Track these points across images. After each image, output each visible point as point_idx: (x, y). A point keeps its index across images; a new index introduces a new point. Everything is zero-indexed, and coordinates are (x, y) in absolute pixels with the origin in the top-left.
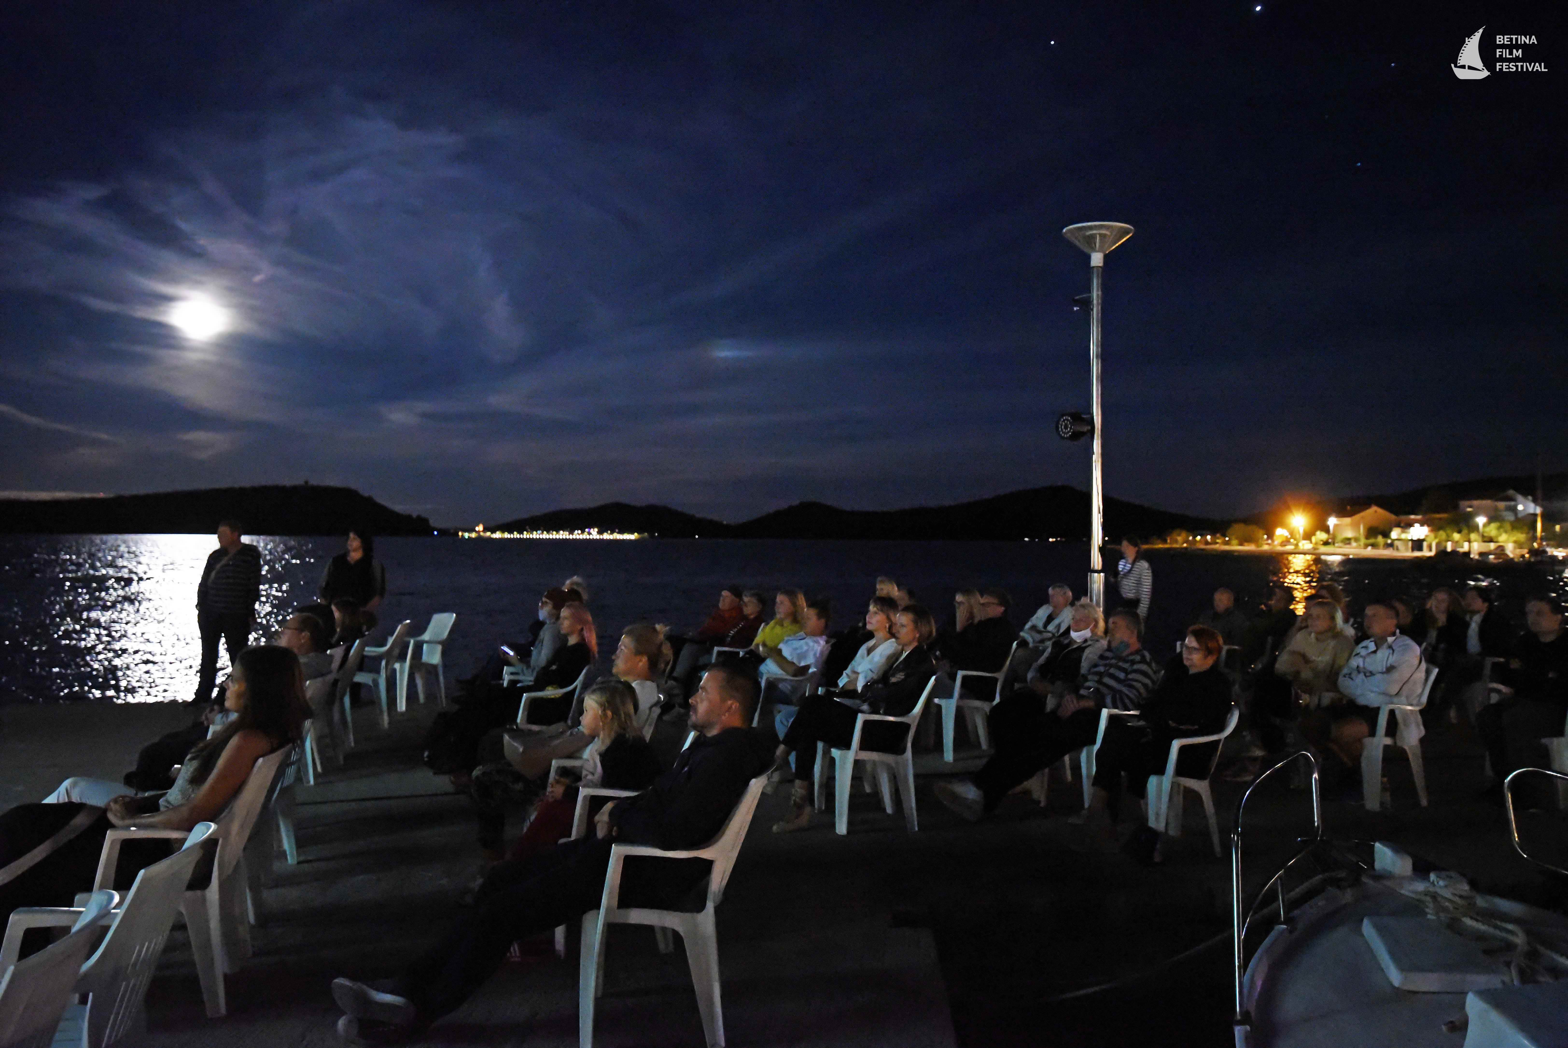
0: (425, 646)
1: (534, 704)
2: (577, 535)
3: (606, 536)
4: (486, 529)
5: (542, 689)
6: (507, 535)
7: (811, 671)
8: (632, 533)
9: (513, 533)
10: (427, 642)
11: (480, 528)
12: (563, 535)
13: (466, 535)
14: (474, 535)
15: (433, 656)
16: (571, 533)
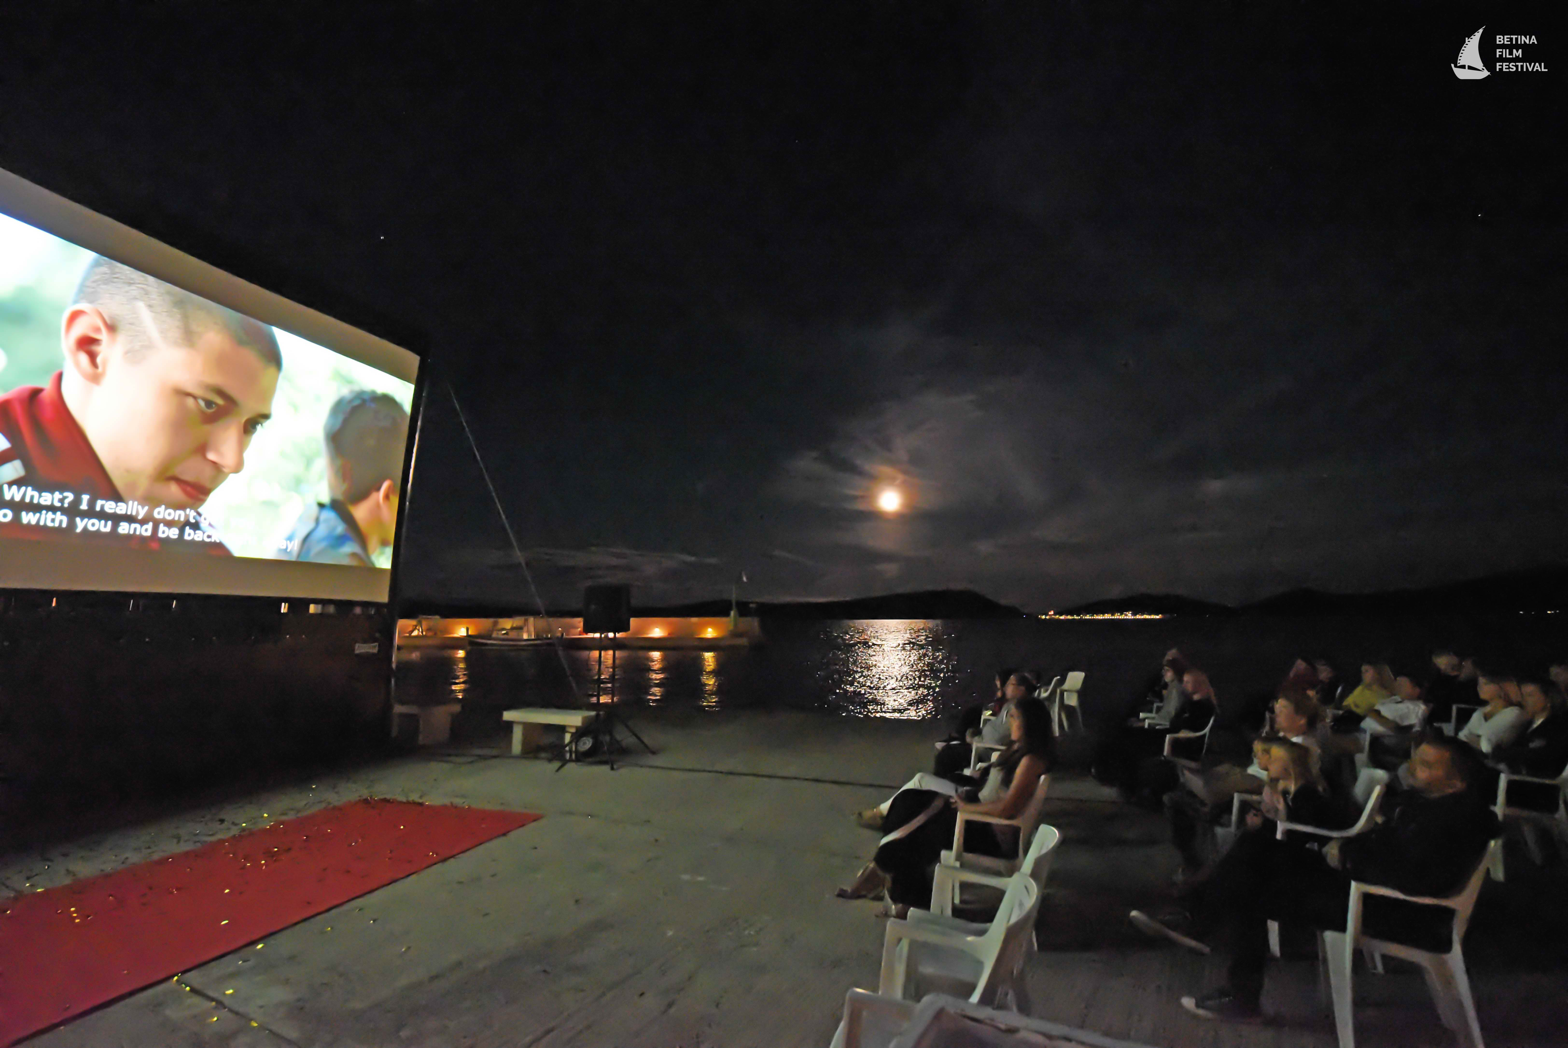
0: (1065, 693)
1: (1175, 743)
2: (1117, 616)
3: (1138, 617)
4: (1055, 614)
5: (1177, 732)
6: (1069, 617)
7: (1415, 729)
8: (1158, 615)
9: (1073, 616)
10: (1066, 691)
11: (1052, 613)
12: (1107, 616)
13: (1043, 617)
14: (1048, 617)
15: (1072, 700)
16: (1113, 615)
